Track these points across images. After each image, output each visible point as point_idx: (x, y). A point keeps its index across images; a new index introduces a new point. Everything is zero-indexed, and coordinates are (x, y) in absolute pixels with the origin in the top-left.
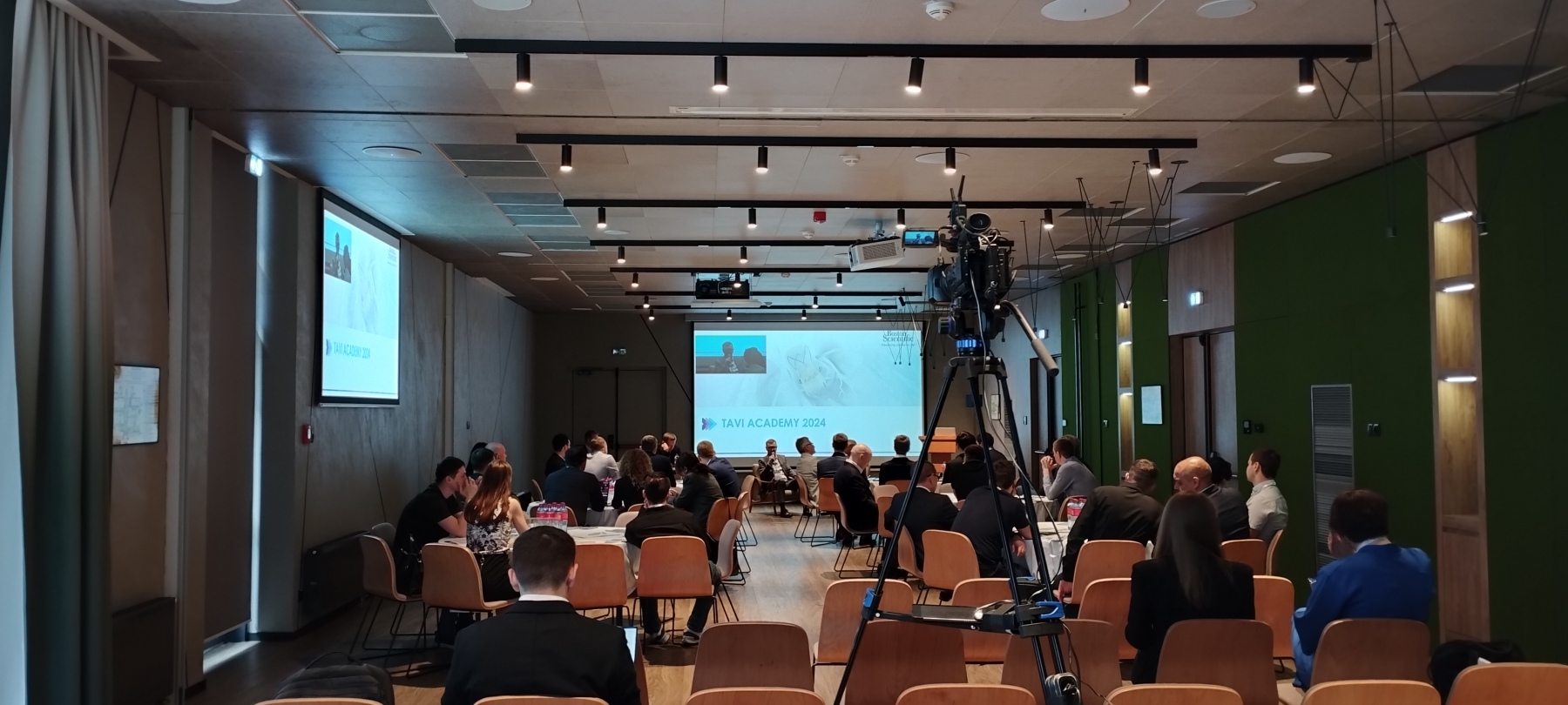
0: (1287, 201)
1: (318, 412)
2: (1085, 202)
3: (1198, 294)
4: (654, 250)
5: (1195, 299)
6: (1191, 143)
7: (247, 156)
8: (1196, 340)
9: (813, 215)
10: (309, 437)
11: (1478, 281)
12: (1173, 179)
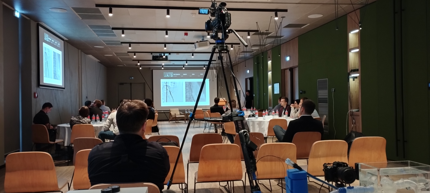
0: (312, 30)
1: (39, 89)
2: (258, 30)
3: (289, 57)
4: (139, 45)
5: (288, 59)
6: (286, 11)
7: (14, 11)
8: (288, 70)
9: (184, 34)
10: (36, 96)
11: (360, 49)
12: (281, 22)
